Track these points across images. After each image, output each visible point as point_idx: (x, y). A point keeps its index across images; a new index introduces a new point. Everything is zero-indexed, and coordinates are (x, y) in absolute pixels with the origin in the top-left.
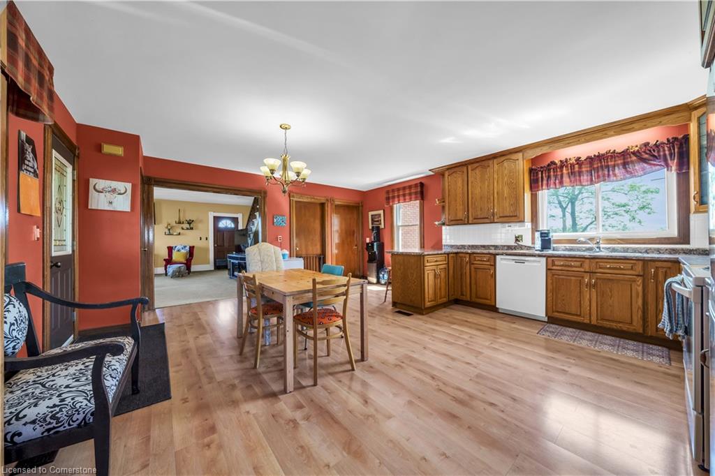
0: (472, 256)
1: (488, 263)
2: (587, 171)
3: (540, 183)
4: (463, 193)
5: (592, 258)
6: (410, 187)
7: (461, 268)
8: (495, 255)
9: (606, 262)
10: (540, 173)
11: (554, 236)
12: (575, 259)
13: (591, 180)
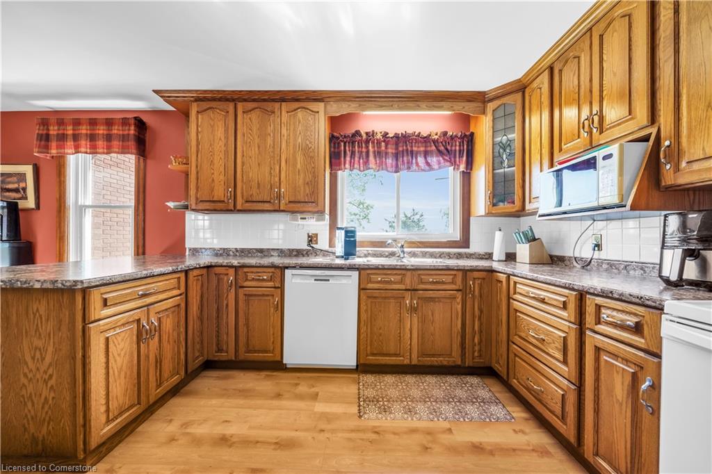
0: (240, 272)
1: (271, 284)
2: (392, 153)
3: (343, 159)
4: (226, 152)
5: (413, 270)
6: (109, 123)
7: (218, 297)
8: (283, 268)
9: (429, 275)
10: (342, 144)
11: (360, 235)
12: (395, 272)
13: (397, 166)
